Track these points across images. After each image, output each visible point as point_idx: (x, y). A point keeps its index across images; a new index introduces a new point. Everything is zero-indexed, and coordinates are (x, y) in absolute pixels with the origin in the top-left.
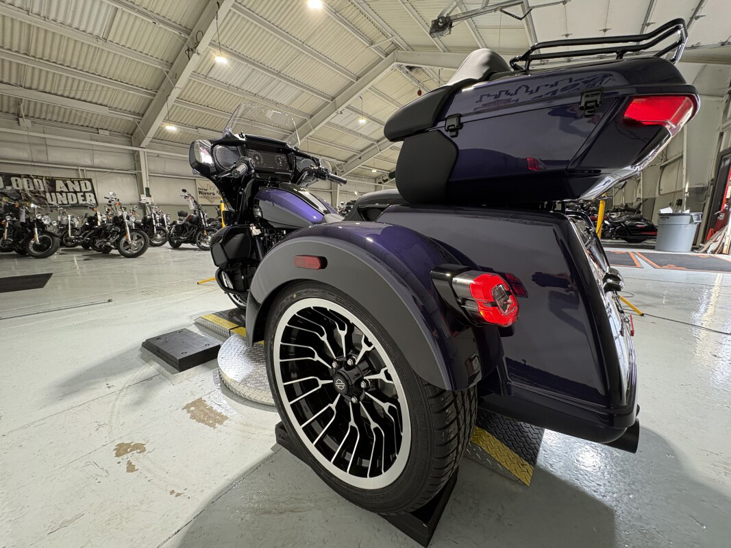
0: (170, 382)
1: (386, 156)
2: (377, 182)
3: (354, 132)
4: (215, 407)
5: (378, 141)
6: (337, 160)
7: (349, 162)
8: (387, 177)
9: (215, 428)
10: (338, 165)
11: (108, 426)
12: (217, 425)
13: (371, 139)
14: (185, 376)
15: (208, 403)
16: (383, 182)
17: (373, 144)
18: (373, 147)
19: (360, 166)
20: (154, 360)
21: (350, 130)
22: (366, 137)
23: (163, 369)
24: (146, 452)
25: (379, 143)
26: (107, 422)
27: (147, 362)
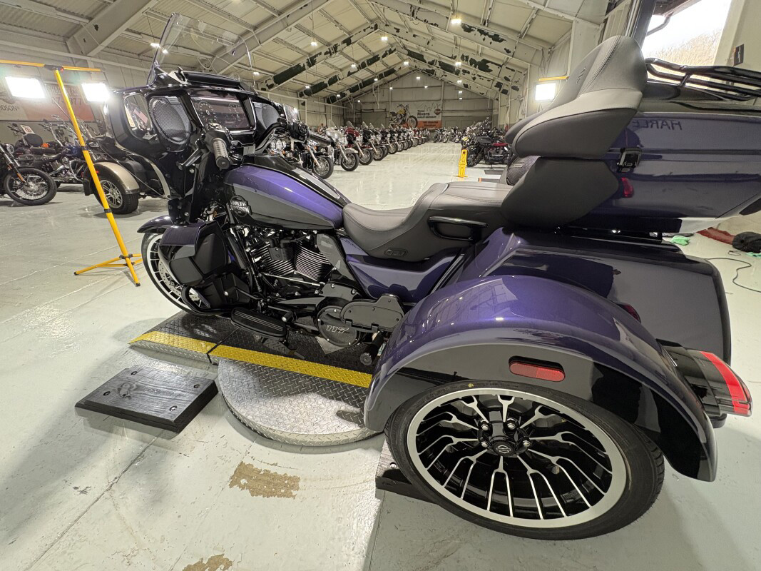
0: (177, 454)
1: (268, 50)
2: (260, 88)
3: (219, 9)
4: (273, 470)
5: (255, 28)
6: (201, 53)
7: (217, 57)
8: (271, 82)
9: (294, 497)
10: (203, 61)
11: (142, 552)
12: (294, 493)
13: (245, 24)
14: (191, 437)
15: (257, 465)
16: (267, 88)
17: (248, 32)
18: (249, 36)
19: (235, 64)
20: (120, 425)
21: (212, 6)
22: (237, 20)
23: (148, 436)
24: (235, 564)
25: (259, 31)
26: (133, 545)
27: (111, 431)
